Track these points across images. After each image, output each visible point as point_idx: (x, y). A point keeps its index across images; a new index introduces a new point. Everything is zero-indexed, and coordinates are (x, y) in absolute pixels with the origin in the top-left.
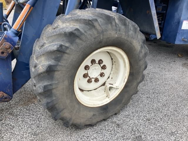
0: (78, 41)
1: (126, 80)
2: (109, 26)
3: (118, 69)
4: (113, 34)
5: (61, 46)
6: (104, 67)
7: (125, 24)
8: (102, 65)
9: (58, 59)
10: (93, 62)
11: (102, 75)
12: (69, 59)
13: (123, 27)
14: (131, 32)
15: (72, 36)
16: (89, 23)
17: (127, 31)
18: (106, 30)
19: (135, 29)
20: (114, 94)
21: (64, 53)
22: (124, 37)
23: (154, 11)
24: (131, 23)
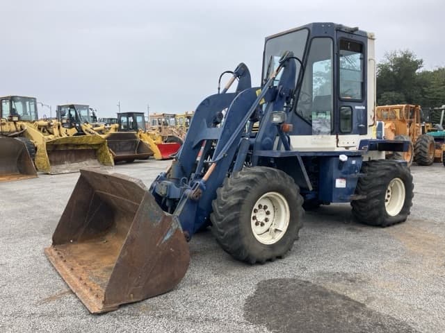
0: (256, 185)
1: (288, 224)
2: (274, 177)
3: (280, 215)
4: (277, 182)
5: (247, 187)
6: (268, 213)
7: (284, 176)
8: (266, 210)
9: (244, 196)
10: (260, 206)
11: (266, 220)
12: (250, 197)
13: (282, 178)
14: (289, 183)
15: (252, 182)
16: (262, 174)
17: (286, 181)
18: (272, 179)
19: (291, 180)
20: (279, 236)
21: (248, 192)
22: (284, 185)
23: (303, 169)
24: (288, 177)
